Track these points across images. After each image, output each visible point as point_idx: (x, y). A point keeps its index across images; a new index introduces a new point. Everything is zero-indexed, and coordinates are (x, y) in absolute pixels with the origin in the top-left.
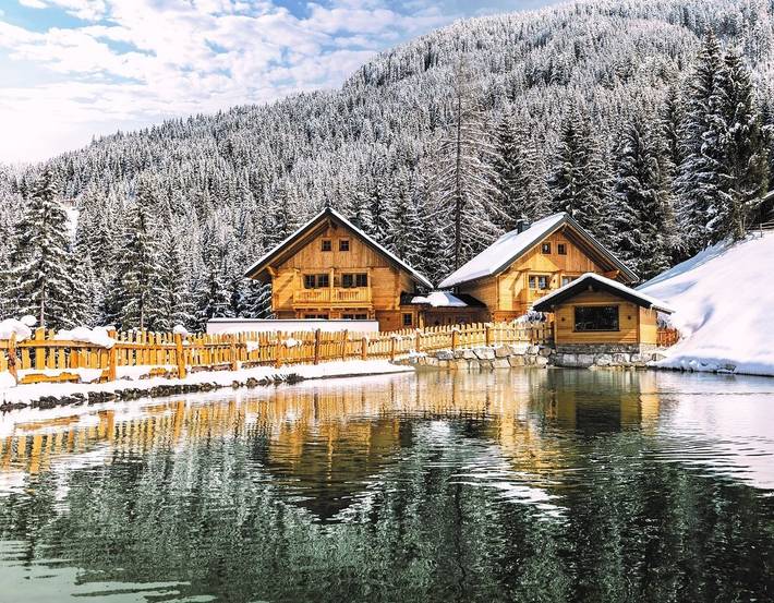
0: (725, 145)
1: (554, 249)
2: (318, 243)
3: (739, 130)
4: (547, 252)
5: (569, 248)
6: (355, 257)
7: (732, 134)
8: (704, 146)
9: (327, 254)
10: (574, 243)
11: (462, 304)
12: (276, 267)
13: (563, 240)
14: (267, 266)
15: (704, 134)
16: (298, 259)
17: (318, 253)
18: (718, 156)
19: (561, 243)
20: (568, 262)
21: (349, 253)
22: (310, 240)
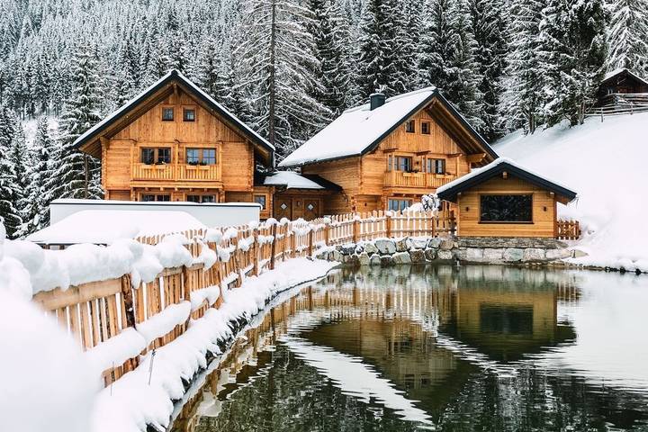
0: (566, 23)
1: (418, 127)
2: (158, 111)
3: (582, 8)
4: (411, 130)
5: (433, 127)
6: (203, 129)
7: (575, 11)
8: (543, 22)
9: (168, 124)
10: (438, 122)
11: (320, 187)
12: (109, 137)
13: (426, 118)
14: (100, 136)
15: (544, 10)
16: (134, 130)
17: (158, 122)
18: (559, 35)
19: (425, 121)
20: (431, 142)
21: (194, 124)
22: (150, 107)
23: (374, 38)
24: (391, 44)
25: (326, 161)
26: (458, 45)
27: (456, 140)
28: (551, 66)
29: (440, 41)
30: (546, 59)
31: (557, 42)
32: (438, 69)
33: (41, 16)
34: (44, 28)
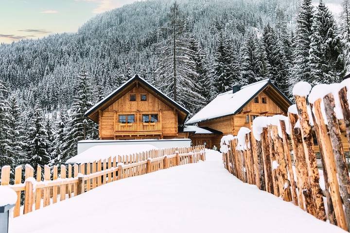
0: (323, 49)
1: (260, 100)
2: (128, 96)
3: (331, 42)
4: (257, 101)
5: (268, 100)
6: (151, 104)
7: (327, 43)
8: (311, 50)
9: (133, 103)
10: (270, 97)
11: (211, 133)
12: (103, 110)
13: (264, 96)
14: (98, 109)
15: (311, 44)
16: (115, 106)
17: (128, 102)
18: (320, 55)
20: (267, 107)
21: (147, 102)
22: (123, 94)
23: (221, 64)
24: (230, 66)
25: (213, 119)
26: (261, 66)
27: (279, 106)
28: (318, 71)
29: (252, 65)
30: (314, 67)
31: (319, 59)
32: (252, 78)
33: (54, 65)
34: (55, 71)
